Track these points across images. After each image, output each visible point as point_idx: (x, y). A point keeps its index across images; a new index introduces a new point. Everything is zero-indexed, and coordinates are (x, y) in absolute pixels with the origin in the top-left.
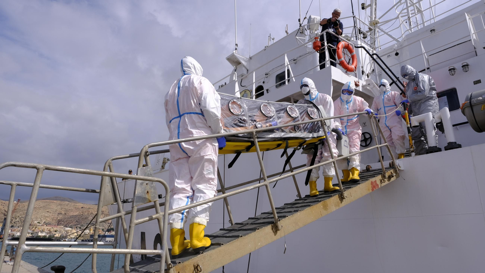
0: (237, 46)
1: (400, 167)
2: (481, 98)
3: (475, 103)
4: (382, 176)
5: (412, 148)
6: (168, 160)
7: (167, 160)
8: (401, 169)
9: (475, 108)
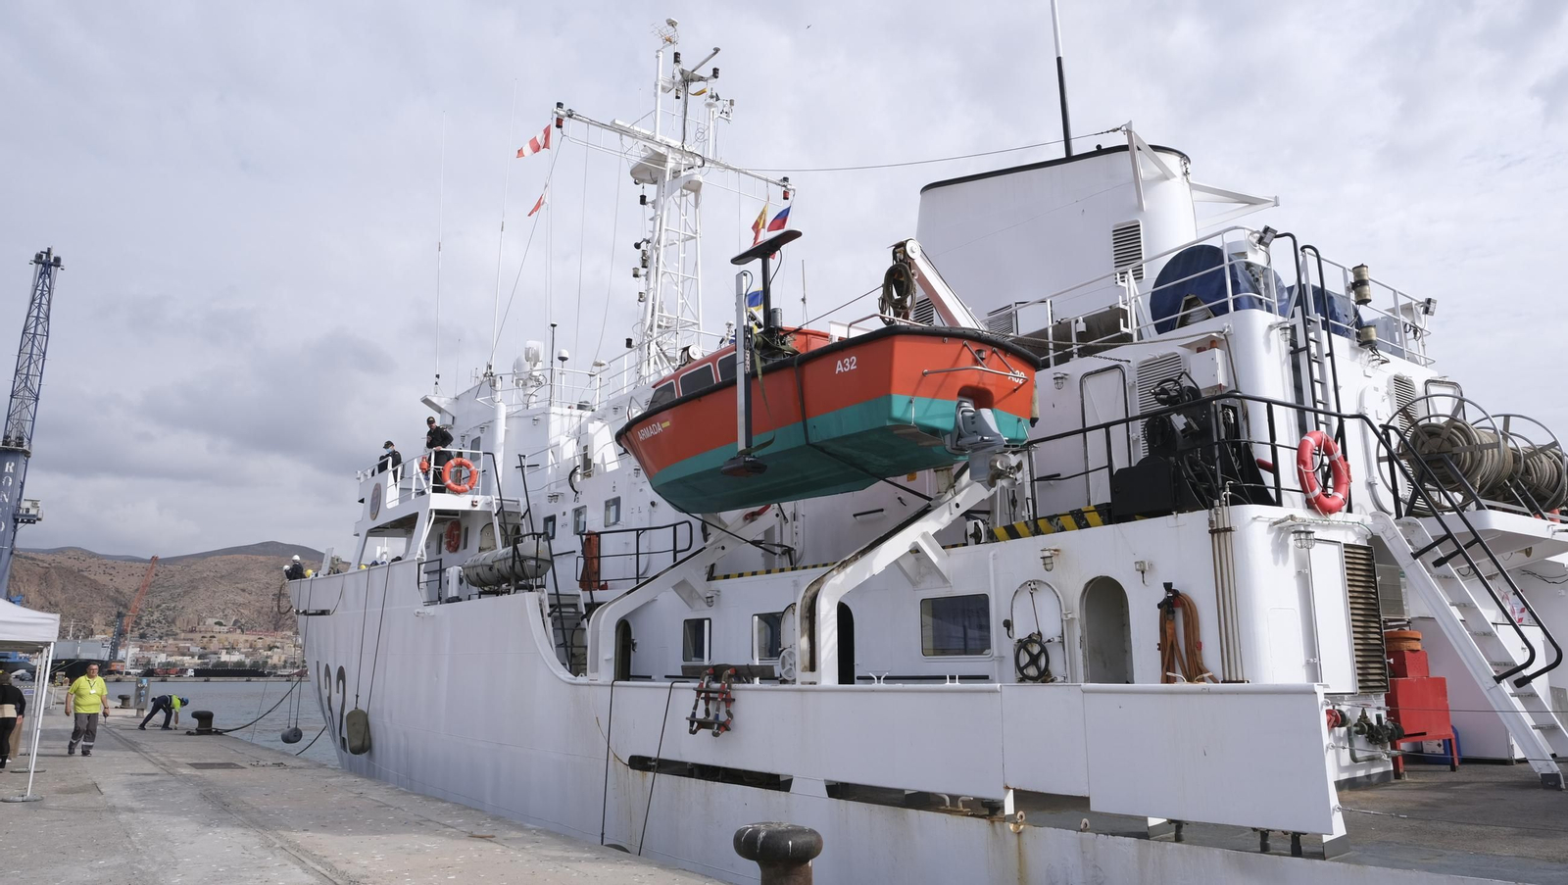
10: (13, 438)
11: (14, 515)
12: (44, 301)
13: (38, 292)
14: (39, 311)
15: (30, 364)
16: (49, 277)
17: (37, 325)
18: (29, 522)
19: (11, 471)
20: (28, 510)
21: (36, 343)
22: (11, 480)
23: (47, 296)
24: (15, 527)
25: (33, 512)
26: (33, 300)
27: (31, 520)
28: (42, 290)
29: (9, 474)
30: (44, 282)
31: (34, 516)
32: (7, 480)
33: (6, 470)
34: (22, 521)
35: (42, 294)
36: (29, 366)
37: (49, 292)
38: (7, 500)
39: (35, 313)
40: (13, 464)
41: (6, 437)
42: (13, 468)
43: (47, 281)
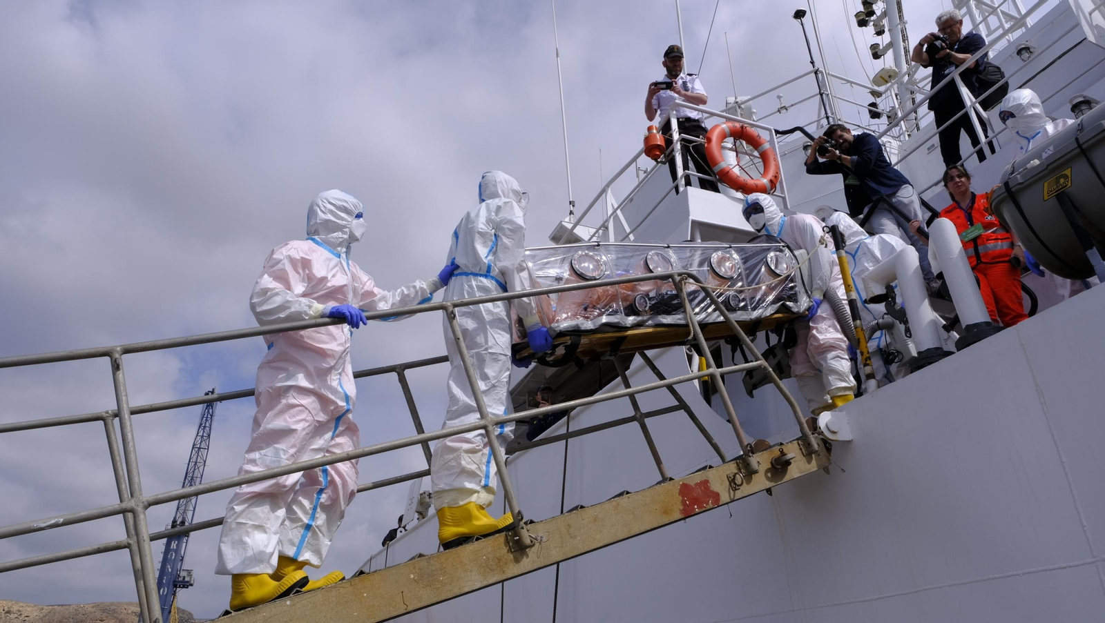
0: (573, 206)
1: (834, 433)
2: (1037, 162)
3: (1020, 184)
4: (738, 465)
5: (868, 365)
6: (430, 498)
7: (427, 497)
8: (840, 437)
9: (1024, 201)
10: (178, 523)
11: (174, 582)
12: (208, 425)
13: (205, 419)
14: (204, 431)
15: (195, 469)
16: (212, 408)
17: (201, 442)
18: (184, 587)
19: (175, 547)
20: (184, 577)
21: (200, 454)
22: (174, 555)
23: (209, 421)
24: (175, 592)
25: (187, 579)
26: (201, 424)
27: (186, 585)
28: (207, 417)
29: (173, 550)
30: (208, 411)
31: (187, 582)
32: (172, 555)
33: (172, 547)
34: (180, 587)
35: (207, 420)
36: (194, 472)
37: (211, 418)
38: (170, 570)
39: (201, 434)
40: (176, 542)
41: (174, 522)
42: (177, 545)
43: (211, 411)
